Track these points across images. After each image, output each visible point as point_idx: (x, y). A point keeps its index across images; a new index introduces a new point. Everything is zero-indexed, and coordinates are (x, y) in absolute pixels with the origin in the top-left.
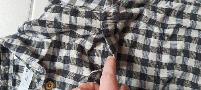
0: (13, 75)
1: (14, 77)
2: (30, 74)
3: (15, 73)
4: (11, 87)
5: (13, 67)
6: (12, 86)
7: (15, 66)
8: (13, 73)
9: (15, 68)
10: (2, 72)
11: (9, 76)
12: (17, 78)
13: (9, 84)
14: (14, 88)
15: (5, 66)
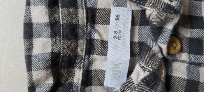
0: (87, 29)
1: (89, 33)
2: (125, 26)
3: (91, 26)
4: (82, 59)
5: (85, 11)
6: (85, 55)
7: (87, 9)
8: (87, 26)
9: (90, 14)
10: (65, 22)
11: (80, 32)
12: (96, 37)
13: (79, 49)
14: (88, 59)
15: (67, 8)
